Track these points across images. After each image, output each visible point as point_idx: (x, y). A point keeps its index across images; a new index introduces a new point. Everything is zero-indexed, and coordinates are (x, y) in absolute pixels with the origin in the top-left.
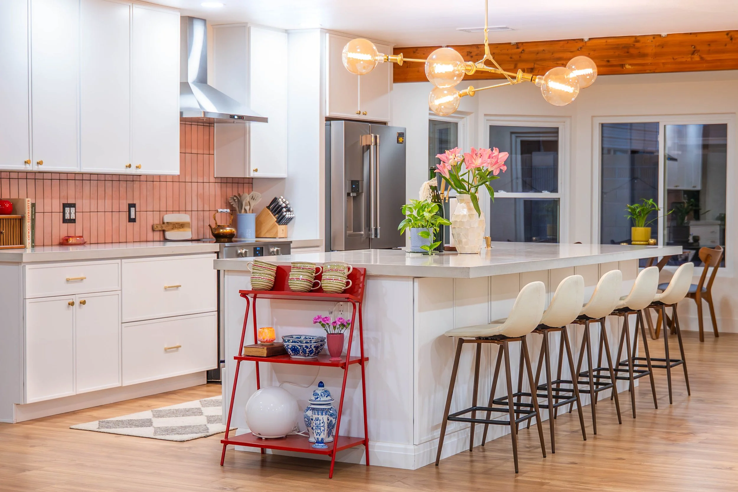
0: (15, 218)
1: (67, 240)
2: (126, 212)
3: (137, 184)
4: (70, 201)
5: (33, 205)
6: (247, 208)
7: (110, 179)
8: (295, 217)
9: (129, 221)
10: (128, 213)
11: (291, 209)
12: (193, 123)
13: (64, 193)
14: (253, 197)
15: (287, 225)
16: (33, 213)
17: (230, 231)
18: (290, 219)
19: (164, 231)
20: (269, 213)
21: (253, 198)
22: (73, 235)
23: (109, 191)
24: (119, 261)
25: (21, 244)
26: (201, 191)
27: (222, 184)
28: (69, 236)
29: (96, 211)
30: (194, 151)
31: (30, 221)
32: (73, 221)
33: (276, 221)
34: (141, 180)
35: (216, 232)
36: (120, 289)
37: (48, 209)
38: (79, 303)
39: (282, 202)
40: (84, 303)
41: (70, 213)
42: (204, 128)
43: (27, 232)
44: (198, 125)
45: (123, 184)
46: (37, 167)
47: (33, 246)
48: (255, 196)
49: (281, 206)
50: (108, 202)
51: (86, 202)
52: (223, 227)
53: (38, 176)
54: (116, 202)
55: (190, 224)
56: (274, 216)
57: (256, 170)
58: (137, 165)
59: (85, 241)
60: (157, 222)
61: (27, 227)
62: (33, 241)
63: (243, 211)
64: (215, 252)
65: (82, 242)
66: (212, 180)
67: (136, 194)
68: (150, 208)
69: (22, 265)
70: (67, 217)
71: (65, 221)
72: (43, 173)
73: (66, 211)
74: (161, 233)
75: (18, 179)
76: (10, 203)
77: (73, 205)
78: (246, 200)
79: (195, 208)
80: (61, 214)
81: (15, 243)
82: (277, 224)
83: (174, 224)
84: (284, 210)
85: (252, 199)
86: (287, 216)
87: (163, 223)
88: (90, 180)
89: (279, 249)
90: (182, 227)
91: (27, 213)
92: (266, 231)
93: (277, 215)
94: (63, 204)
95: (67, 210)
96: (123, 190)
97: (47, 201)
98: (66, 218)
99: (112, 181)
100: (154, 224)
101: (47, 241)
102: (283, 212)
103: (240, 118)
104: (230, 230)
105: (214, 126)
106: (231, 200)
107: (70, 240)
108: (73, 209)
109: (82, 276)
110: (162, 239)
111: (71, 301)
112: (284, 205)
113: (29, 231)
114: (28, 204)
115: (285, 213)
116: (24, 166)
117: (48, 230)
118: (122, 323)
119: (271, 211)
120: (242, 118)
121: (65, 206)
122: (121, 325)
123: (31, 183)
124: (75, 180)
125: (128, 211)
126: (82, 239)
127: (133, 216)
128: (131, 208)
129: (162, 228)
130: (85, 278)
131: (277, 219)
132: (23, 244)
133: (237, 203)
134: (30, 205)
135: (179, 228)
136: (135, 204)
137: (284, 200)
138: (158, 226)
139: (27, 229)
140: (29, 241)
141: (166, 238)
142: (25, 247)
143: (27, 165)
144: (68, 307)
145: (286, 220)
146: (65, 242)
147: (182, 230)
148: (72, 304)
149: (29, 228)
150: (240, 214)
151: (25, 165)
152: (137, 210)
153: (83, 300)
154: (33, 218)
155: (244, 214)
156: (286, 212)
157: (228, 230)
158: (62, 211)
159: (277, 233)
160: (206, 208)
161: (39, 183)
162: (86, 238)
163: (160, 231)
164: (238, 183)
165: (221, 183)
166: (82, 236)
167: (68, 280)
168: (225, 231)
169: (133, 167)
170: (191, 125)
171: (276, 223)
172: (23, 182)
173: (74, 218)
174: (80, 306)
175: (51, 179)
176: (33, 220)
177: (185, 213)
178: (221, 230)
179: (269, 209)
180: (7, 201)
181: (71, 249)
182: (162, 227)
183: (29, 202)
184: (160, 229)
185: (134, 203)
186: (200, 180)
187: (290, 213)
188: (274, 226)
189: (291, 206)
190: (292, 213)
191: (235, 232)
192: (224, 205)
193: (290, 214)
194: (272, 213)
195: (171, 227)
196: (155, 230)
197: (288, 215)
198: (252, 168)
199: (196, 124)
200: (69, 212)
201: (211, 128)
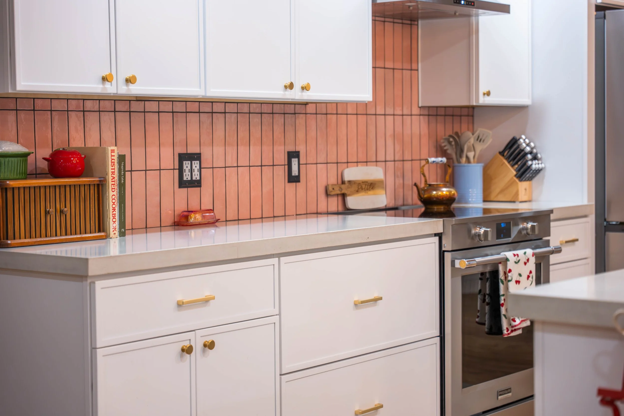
0: (89, 183)
1: (187, 217)
2: (285, 165)
3: (301, 119)
4: (192, 149)
5: (122, 158)
6: (471, 155)
7: (258, 110)
8: (545, 168)
9: (289, 181)
10: (286, 167)
11: (539, 156)
12: (387, 19)
13: (180, 136)
14: (479, 137)
15: (531, 182)
16: (122, 173)
17: (448, 193)
18: (538, 171)
19: (344, 196)
20: (504, 163)
21: (479, 139)
22: (197, 207)
23: (256, 132)
24: (275, 261)
25: (99, 231)
26: (399, 129)
27: (430, 117)
28: (189, 210)
29: (236, 165)
30: (389, 65)
31: (116, 187)
32: (197, 184)
33: (515, 176)
34: (308, 111)
35: (426, 196)
36: (278, 313)
37: (153, 163)
38: (202, 345)
39: (524, 145)
40: (210, 345)
41: (191, 171)
42: (402, 27)
43: (111, 208)
44: (394, 22)
45: (279, 119)
46: (125, 87)
47: (122, 234)
48: (483, 135)
49: (523, 150)
50: (255, 150)
51: (219, 150)
52: (436, 188)
53: (136, 106)
54: (267, 149)
55: (383, 184)
56: (512, 166)
57: (488, 94)
58: (304, 83)
59: (217, 218)
60: (333, 180)
61: (111, 199)
62: (122, 224)
63: (464, 159)
64: (436, 235)
65: (212, 221)
66: (416, 111)
67: (301, 135)
68: (322, 159)
69: (89, 281)
70: (187, 176)
71: (182, 184)
72: (145, 101)
73: (185, 167)
74: (340, 198)
75: (99, 111)
76: (81, 156)
77: (196, 157)
78: (469, 142)
79: (390, 157)
80: (177, 172)
81: (88, 229)
82: (517, 180)
83: (359, 184)
84: (529, 156)
85: (477, 140)
86: (534, 167)
87: (343, 182)
88: (225, 113)
89: (535, 224)
90: (372, 188)
91: (110, 173)
92: (498, 190)
93: (516, 166)
94: (180, 155)
95: (186, 165)
96: (278, 129)
97: (153, 150)
98: (185, 179)
99: (261, 113)
100: (328, 185)
101: (153, 221)
102: (527, 161)
103: (468, 4)
104: (447, 191)
105: (417, 25)
106: (443, 142)
107: (191, 218)
108: (196, 164)
109: (206, 293)
110: (341, 209)
111: (187, 344)
112: (528, 149)
113: (114, 206)
114: (113, 158)
115: (530, 163)
116: (101, 86)
117: (153, 200)
118: (281, 375)
119: (506, 159)
120: (471, 5)
121: (183, 157)
122: (281, 379)
123: (122, 118)
124: (199, 112)
125: (286, 163)
126: (213, 214)
127: (295, 172)
128: (293, 160)
129: (341, 191)
130: (213, 298)
131: (517, 172)
132: (103, 231)
133: (454, 147)
134: (116, 158)
135: (367, 189)
136: (299, 152)
137: (527, 141)
138: (334, 187)
139: (111, 204)
140: (114, 225)
141: (347, 206)
142: (107, 237)
143: (108, 85)
144: (182, 356)
145: (532, 173)
146: (183, 220)
147: (371, 192)
148: (188, 350)
149: (114, 201)
150: (459, 165)
151: (103, 84)
152: (301, 163)
153: (209, 339)
154: (122, 181)
155: (466, 165)
156: (532, 160)
157: (445, 191)
158: (177, 166)
159: (517, 194)
160: (407, 156)
161: (137, 119)
162: (219, 213)
163: (338, 195)
164: (453, 116)
165: (429, 115)
166: (213, 210)
167: (180, 305)
168: (440, 193)
169: (297, 87)
170: (384, 22)
171: (515, 178)
172: (107, 118)
173: (198, 178)
174: (204, 351)
175: (159, 112)
176: (122, 186)
177: (376, 166)
178: (434, 193)
179: (503, 155)
180: (74, 153)
181: (193, 232)
182: (341, 189)
183: (113, 154)
184: (339, 192)
185: (297, 150)
186: (399, 112)
187: (537, 161)
188: (511, 184)
189: (539, 151)
190: (540, 162)
191: (456, 194)
192: (433, 150)
193: (538, 164)
194: (509, 162)
195: (355, 188)
196: (330, 195)
197: (535, 165)
198: (483, 89)
199: (391, 20)
200: (189, 167)
201: (414, 27)
